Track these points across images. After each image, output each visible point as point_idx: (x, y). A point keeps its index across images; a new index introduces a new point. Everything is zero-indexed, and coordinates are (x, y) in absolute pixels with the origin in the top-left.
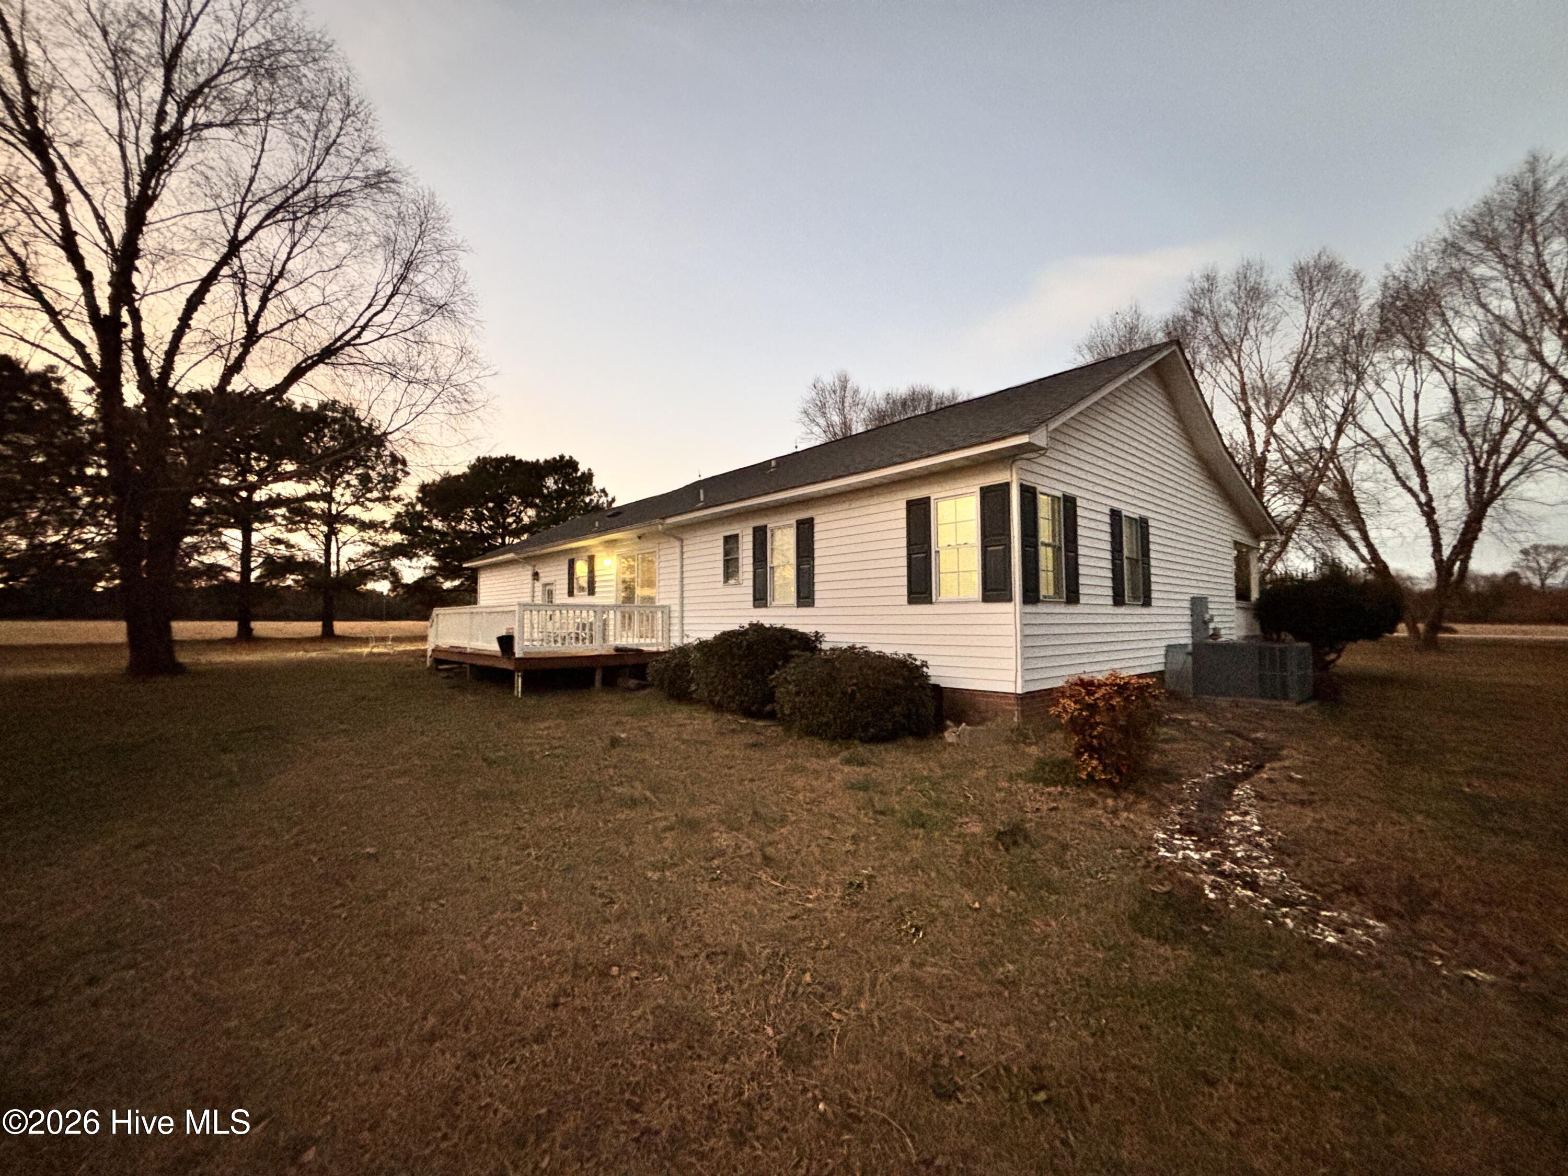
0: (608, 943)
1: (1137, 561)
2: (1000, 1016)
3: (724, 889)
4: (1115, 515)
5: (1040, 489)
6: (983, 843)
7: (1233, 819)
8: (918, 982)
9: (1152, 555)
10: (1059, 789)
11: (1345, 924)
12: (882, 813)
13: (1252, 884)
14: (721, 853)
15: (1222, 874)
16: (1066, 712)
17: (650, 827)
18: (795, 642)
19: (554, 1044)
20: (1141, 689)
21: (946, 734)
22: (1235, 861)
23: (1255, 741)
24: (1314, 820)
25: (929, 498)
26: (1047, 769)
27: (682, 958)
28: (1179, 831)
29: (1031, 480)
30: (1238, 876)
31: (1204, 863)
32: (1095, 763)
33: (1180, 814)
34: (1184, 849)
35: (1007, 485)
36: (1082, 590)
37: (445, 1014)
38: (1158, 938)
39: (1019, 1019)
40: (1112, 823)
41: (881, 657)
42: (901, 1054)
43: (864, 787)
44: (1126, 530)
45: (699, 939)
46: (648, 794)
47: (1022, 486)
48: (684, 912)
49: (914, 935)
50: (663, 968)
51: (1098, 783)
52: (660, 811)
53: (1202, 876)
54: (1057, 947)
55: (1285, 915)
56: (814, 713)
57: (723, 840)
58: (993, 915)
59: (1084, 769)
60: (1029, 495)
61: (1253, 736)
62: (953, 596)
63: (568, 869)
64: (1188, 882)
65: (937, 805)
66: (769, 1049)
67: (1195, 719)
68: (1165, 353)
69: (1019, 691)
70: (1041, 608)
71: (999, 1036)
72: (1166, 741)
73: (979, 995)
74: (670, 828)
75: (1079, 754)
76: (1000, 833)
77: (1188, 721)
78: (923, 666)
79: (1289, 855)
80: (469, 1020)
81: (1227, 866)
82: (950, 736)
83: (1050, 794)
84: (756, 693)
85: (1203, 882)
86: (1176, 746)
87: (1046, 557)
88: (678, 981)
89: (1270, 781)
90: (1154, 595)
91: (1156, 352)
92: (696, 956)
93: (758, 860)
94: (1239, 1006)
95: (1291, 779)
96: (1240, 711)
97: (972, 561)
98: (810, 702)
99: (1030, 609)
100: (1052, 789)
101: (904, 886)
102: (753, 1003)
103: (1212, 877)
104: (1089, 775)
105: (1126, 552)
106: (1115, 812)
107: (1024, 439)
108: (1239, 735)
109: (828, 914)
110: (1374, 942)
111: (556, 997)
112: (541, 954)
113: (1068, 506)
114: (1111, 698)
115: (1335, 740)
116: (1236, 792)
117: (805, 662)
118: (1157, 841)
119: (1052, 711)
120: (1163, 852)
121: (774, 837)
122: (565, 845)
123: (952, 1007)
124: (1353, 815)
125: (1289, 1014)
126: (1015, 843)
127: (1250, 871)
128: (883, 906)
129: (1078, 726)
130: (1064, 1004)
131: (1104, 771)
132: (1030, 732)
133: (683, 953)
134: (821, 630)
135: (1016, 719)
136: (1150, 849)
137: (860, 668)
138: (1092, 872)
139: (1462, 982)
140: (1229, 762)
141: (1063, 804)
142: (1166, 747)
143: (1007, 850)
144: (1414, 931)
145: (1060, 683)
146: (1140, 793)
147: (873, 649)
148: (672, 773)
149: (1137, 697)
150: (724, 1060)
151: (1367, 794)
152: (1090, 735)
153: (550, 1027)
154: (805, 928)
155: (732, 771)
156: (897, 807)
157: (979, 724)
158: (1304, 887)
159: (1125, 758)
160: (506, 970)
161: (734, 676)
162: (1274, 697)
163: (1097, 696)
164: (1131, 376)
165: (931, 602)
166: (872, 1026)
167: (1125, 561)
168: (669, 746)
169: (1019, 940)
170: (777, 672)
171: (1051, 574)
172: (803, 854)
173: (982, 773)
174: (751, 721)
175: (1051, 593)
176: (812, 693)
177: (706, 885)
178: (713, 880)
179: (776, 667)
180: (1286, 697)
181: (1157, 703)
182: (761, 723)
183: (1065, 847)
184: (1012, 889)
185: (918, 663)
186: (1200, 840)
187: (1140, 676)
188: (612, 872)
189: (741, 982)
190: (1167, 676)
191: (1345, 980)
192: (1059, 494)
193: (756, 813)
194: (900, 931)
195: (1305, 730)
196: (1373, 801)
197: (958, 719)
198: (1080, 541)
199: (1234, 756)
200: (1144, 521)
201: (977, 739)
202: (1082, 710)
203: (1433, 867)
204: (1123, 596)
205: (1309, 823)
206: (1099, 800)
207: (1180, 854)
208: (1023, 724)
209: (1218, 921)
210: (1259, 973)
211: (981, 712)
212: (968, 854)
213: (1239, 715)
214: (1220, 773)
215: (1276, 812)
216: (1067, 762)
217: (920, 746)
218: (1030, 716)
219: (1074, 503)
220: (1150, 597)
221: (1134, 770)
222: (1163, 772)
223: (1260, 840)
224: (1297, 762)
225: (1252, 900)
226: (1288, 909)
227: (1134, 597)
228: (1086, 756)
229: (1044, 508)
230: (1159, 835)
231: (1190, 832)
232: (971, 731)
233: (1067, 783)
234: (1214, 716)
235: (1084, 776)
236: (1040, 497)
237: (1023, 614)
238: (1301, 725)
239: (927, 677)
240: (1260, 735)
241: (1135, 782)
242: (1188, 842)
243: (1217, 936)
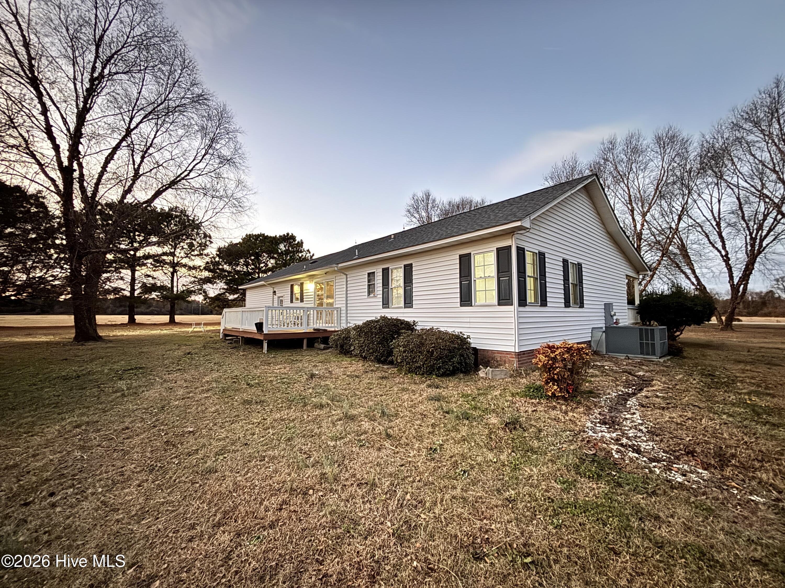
0: (307, 478)
1: (576, 285)
2: (506, 518)
3: (367, 450)
4: (565, 262)
5: (526, 248)
6: (499, 428)
7: (627, 416)
8: (464, 499)
9: (584, 282)
10: (538, 400)
11: (687, 471)
12: (448, 413)
13: (638, 451)
14: (365, 432)
15: (622, 445)
16: (541, 361)
17: (330, 419)
18: (403, 326)
19: (279, 529)
20: (579, 350)
21: (479, 372)
22: (628, 438)
23: (638, 377)
24: (670, 418)
25: (470, 253)
26: (532, 390)
27: (345, 485)
28: (599, 423)
29: (522, 244)
30: (630, 446)
31: (612, 439)
32: (555, 387)
33: (600, 414)
34: (602, 432)
35: (510, 247)
36: (548, 300)
37: (225, 513)
38: (589, 477)
39: (517, 519)
40: (564, 418)
41: (447, 333)
42: (456, 536)
43: (438, 399)
44: (570, 271)
45: (354, 476)
46: (329, 402)
47: (517, 247)
48: (346, 462)
49: (463, 475)
50: (336, 491)
51: (558, 398)
52: (335, 410)
53: (611, 446)
54: (536, 482)
55: (655, 467)
56: (413, 362)
57: (366, 425)
58: (504, 465)
59: (551, 390)
60: (521, 252)
61: (637, 374)
62: (483, 302)
63: (289, 440)
64: (605, 449)
65: (475, 408)
66: (389, 533)
67: (607, 365)
68: (590, 180)
69: (517, 351)
70: (527, 309)
71: (507, 528)
72: (592, 376)
73: (497, 507)
74: (340, 420)
75: (547, 383)
76: (507, 423)
77: (603, 366)
78: (468, 338)
79: (657, 436)
80: (237, 517)
81: (624, 441)
82: (481, 374)
83: (533, 403)
84: (384, 352)
85: (612, 449)
86: (597, 379)
87: (530, 283)
88: (343, 497)
89: (647, 397)
90: (585, 302)
91: (585, 180)
92: (352, 484)
93: (383, 436)
94: (631, 514)
95: (657, 397)
96: (630, 361)
97: (493, 285)
98: (411, 356)
99: (522, 309)
100: (533, 401)
101: (457, 449)
102: (381, 509)
103: (616, 447)
104: (552, 393)
105: (571, 281)
106: (566, 413)
107: (518, 224)
108: (630, 373)
109: (419, 464)
110: (702, 481)
111: (281, 505)
112: (274, 483)
113: (541, 257)
114: (563, 354)
115: (681, 376)
116: (629, 402)
117: (408, 336)
119: (533, 361)
120: (591, 433)
121: (392, 424)
122: (287, 428)
123: (483, 513)
124: (690, 414)
125: (657, 518)
126: (515, 428)
127: (636, 444)
128: (448, 460)
129: (548, 368)
130: (540, 512)
131: (560, 391)
132: (523, 372)
133: (346, 483)
134: (416, 320)
135: (515, 365)
136: (584, 432)
137: (436, 339)
138: (555, 443)
139: (748, 502)
140: (624, 387)
141: (540, 408)
142: (592, 379)
143: (511, 431)
144: (722, 476)
145: (538, 347)
146: (579, 403)
147: (442, 329)
148: (341, 392)
149: (577, 354)
150: (366, 538)
151: (697, 404)
152: (553, 373)
153: (278, 520)
154: (407, 471)
155: (371, 391)
156: (455, 410)
157: (496, 367)
158: (664, 452)
159: (571, 385)
160: (256, 491)
161: (373, 342)
162: (648, 354)
163: (556, 353)
164: (572, 192)
165: (471, 306)
166: (441, 522)
167: (570, 285)
168: (340, 378)
169: (517, 478)
170: (394, 341)
171: (533, 292)
172: (407, 433)
173: (497, 393)
174: (381, 365)
175: (533, 301)
176: (412, 352)
177: (358, 448)
178: (361, 446)
179: (394, 338)
180: (654, 354)
181: (588, 357)
182: (385, 367)
183: (540, 431)
184: (513, 451)
185: (465, 336)
186: (610, 428)
187: (578, 343)
188: (311, 442)
189: (375, 498)
190: (592, 344)
191: (687, 502)
192: (537, 252)
193: (383, 412)
194: (456, 473)
195: (664, 371)
196: (700, 408)
197: (487, 364)
198: (547, 275)
199: (627, 384)
200: (580, 265)
201: (496, 375)
202: (549, 360)
203: (732, 442)
204: (570, 302)
205: (667, 419)
206: (558, 406)
207: (600, 434)
208: (519, 367)
209: (620, 469)
210: (642, 496)
211: (497, 362)
212: (491, 433)
213: (630, 363)
214: (620, 393)
215: (649, 413)
216: (540, 387)
217: (467, 378)
218: (522, 364)
219: (544, 256)
220: (583, 303)
221: (576, 391)
222: (591, 392)
223: (641, 428)
224: (660, 387)
225: (637, 459)
226: (656, 464)
227: (575, 303)
228: (551, 384)
229: (529, 258)
230: (589, 424)
231: (605, 423)
232: (492, 371)
233: (542, 397)
234: (616, 363)
235: (550, 394)
236: (527, 253)
237: (518, 312)
238: (662, 368)
239: (470, 344)
240: (641, 373)
241: (576, 397)
242: (604, 428)
243: (620, 477)
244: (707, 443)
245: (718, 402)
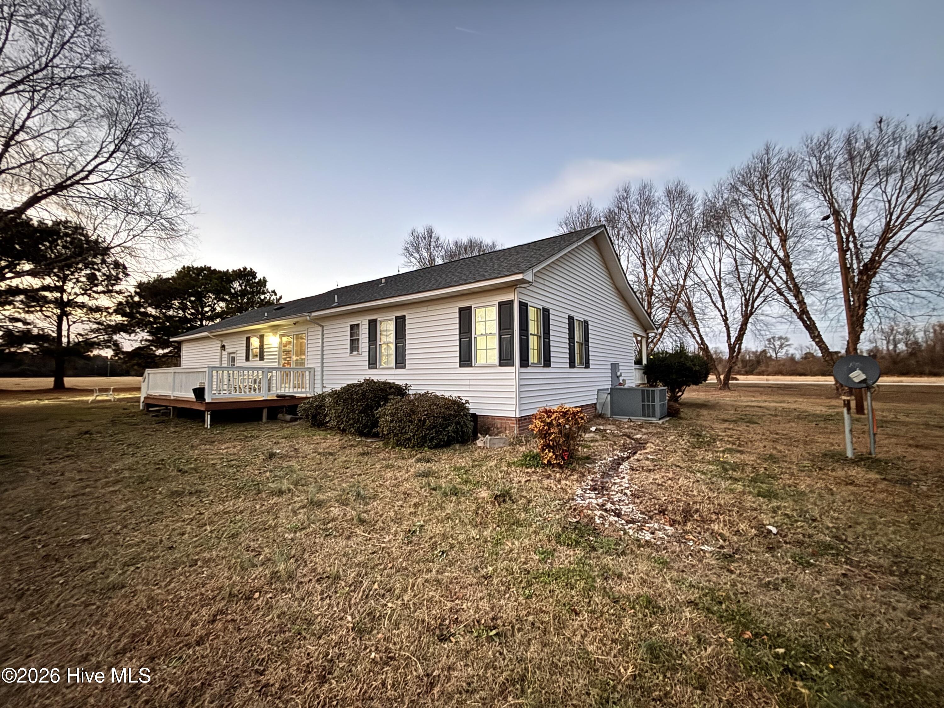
0: (254, 580)
1: (582, 344)
2: (480, 595)
3: (333, 540)
4: (571, 319)
5: (529, 304)
6: (488, 502)
7: (616, 481)
8: (438, 582)
9: (590, 340)
10: (533, 469)
11: (655, 529)
12: (434, 489)
13: (618, 515)
14: (333, 520)
15: (606, 510)
16: (537, 427)
17: (290, 507)
18: (393, 390)
19: (210, 645)
20: (574, 414)
21: (477, 442)
22: (613, 503)
23: (636, 440)
24: (653, 479)
25: (471, 307)
26: (528, 459)
27: (302, 583)
28: (589, 489)
29: (525, 299)
30: (613, 511)
31: (598, 505)
32: (551, 454)
33: (592, 480)
34: (590, 498)
35: (512, 302)
36: (552, 360)
37: (134, 635)
38: (568, 545)
39: (489, 595)
40: (556, 486)
41: (444, 398)
42: (423, 621)
43: (426, 474)
44: (576, 329)
45: (314, 570)
46: (292, 487)
47: (520, 302)
48: (306, 556)
49: (441, 556)
50: (289, 589)
51: (553, 466)
52: (298, 497)
53: (595, 512)
54: (516, 555)
55: (629, 528)
56: (401, 433)
57: (336, 511)
58: (486, 541)
59: (546, 458)
60: (524, 307)
61: (635, 437)
62: (484, 362)
63: (233, 536)
64: (589, 515)
65: (466, 482)
66: (348, 628)
67: (610, 428)
68: (598, 232)
69: (518, 416)
70: (529, 370)
71: (478, 605)
72: (592, 441)
73: (471, 585)
74: (303, 507)
75: (543, 450)
76: (497, 496)
77: (605, 430)
78: (466, 403)
79: (638, 498)
80: (152, 637)
81: (609, 506)
82: (479, 443)
83: (528, 473)
84: (367, 422)
85: (596, 515)
86: (597, 444)
87: (533, 342)
88: (297, 596)
89: (638, 460)
90: (591, 362)
91: (592, 232)
92: (310, 580)
93: (355, 522)
94: (598, 576)
95: (647, 459)
96: (632, 424)
97: (494, 343)
98: (399, 426)
99: (523, 370)
100: (529, 470)
101: (439, 529)
102: (342, 603)
103: (600, 512)
104: (548, 461)
105: (576, 339)
106: (559, 481)
107: (520, 277)
108: (629, 437)
109: (394, 549)
110: (666, 537)
111: (215, 616)
112: (207, 591)
113: (545, 314)
114: (559, 419)
115: (673, 437)
116: (621, 467)
117: (397, 403)
118: (577, 495)
119: (530, 427)
120: (579, 501)
121: (369, 507)
122: (231, 522)
123: (455, 594)
124: (671, 475)
125: (620, 576)
126: (504, 501)
127: (618, 507)
128: (426, 542)
129: (543, 434)
130: (514, 585)
131: (556, 459)
132: (523, 439)
133: (302, 580)
134: (409, 383)
135: (515, 432)
136: (573, 499)
137: (430, 406)
138: (542, 514)
139: (699, 552)
140: (621, 451)
141: (535, 477)
142: (592, 444)
143: (499, 505)
144: (684, 530)
145: (535, 412)
146: (574, 470)
147: (438, 394)
148: (308, 474)
149: (572, 418)
150: (320, 638)
151: (679, 464)
152: (549, 439)
153: (208, 634)
154: (379, 559)
155: (347, 471)
156: (443, 486)
157: (497, 435)
158: (642, 513)
159: (566, 451)
160: (181, 605)
161: (353, 411)
162: (649, 416)
163: (552, 418)
164: (580, 243)
165: (471, 366)
166: (410, 608)
167: (576, 344)
168: (308, 457)
169: (497, 554)
170: (380, 409)
171: (536, 351)
172: (384, 516)
173: (493, 463)
174: (364, 439)
175: (536, 361)
176: (401, 421)
177: (322, 539)
178: (327, 535)
179: (380, 406)
180: (654, 416)
182: (369, 440)
183: (529, 502)
184: (498, 526)
185: (464, 401)
186: (599, 494)
187: (576, 407)
188: (262, 536)
189: (336, 592)
190: (598, 406)
191: (649, 558)
192: (541, 307)
193: (358, 494)
194: (433, 555)
195: (660, 433)
196: (681, 468)
197: (485, 433)
198: (551, 333)
199: (624, 448)
200: (586, 322)
201: (494, 444)
202: (544, 426)
203: (699, 499)
204: (574, 362)
205: (651, 481)
206: (553, 475)
207: (587, 501)
208: (520, 434)
209: (598, 534)
210: (611, 558)
211: (498, 429)
212: (478, 509)
213: (631, 426)
214: (616, 457)
215: (637, 476)
216: (538, 454)
217: (462, 449)
218: (523, 430)
219: (549, 312)
220: (589, 363)
221: (572, 457)
222: (588, 458)
223: (626, 491)
224: (652, 450)
225: (616, 522)
226: (631, 525)
227: (581, 363)
228: (547, 451)
229: (532, 314)
230: (579, 492)
231: (595, 489)
232: (490, 439)
233: (537, 466)
234: (619, 427)
235: (546, 462)
236: (530, 308)
237: (520, 373)
238: (659, 430)
239: (468, 409)
240: (638, 436)
241: (572, 464)
242: (593, 495)
243: (596, 542)
244: (678, 501)
245: (697, 461)
